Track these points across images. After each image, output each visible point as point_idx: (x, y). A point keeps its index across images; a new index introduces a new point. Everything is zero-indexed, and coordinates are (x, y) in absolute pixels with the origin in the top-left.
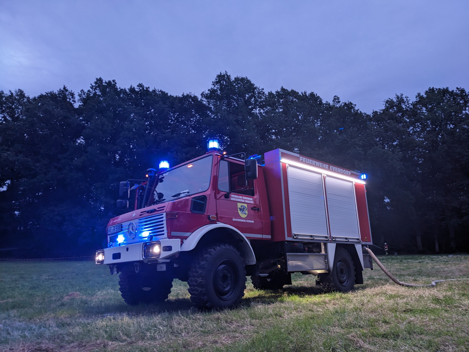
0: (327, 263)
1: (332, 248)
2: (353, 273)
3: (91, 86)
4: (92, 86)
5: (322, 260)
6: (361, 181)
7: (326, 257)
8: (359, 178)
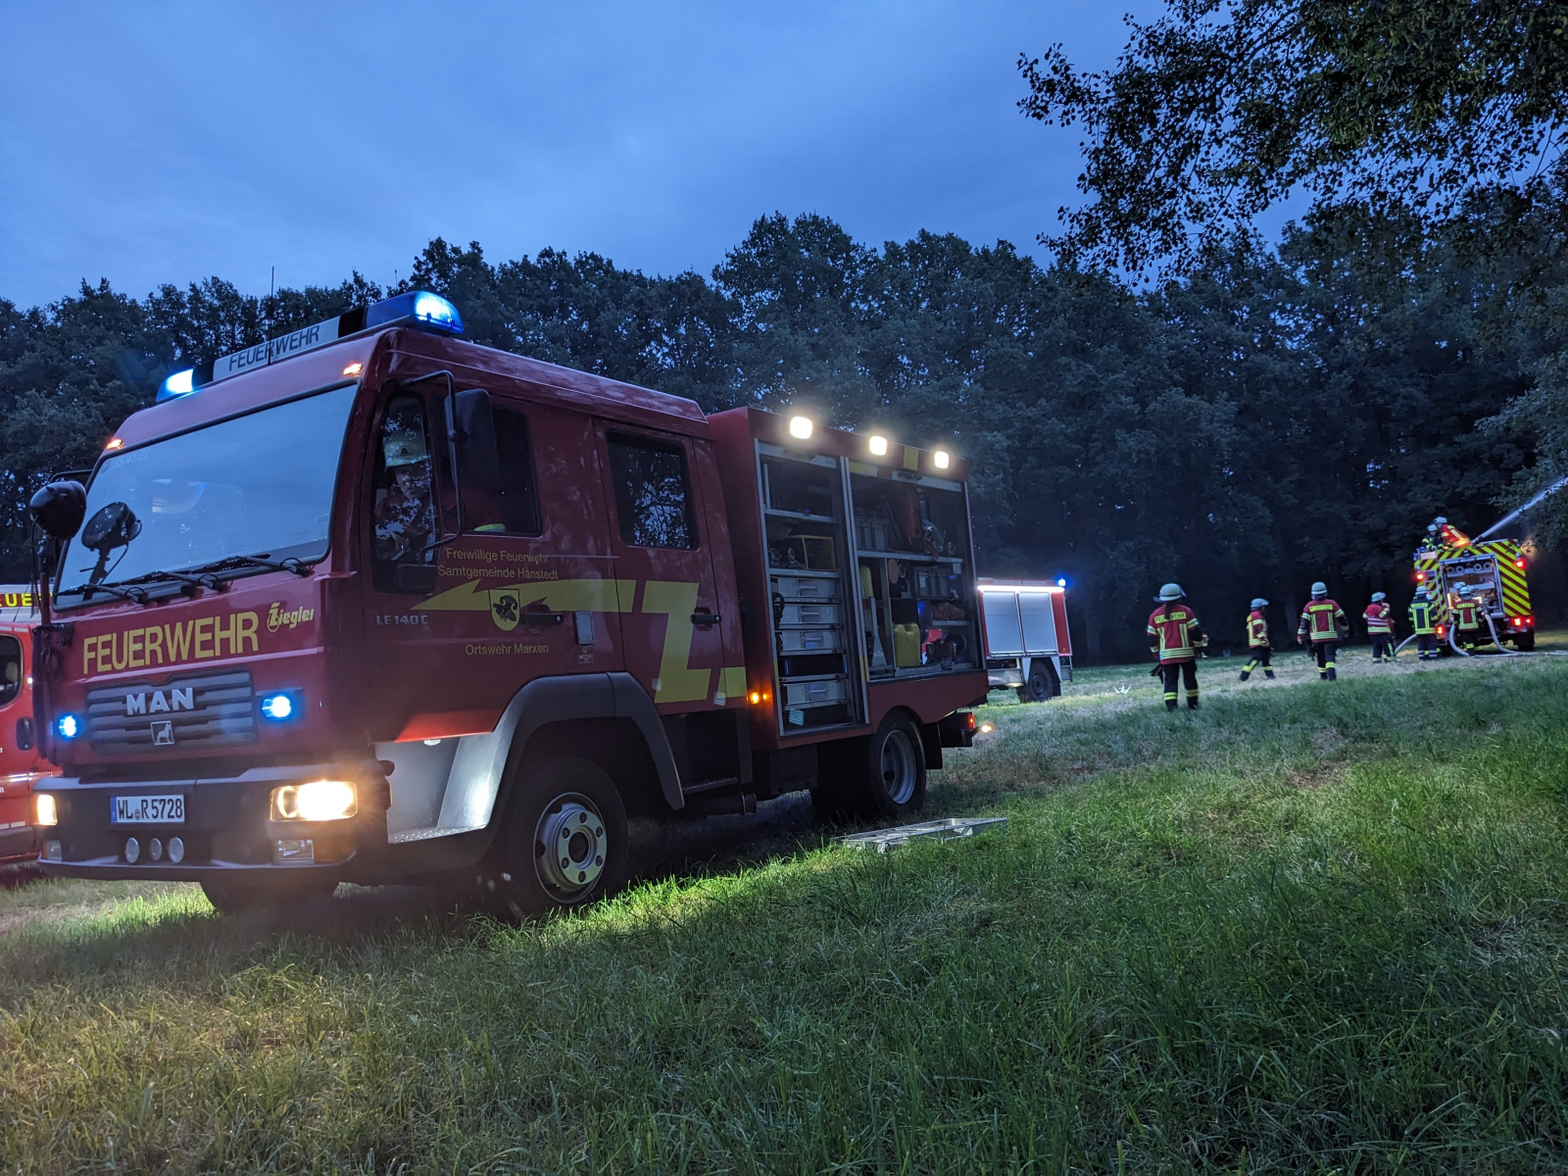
0: (1023, 677)
1: (1027, 662)
2: (1050, 685)
3: (415, 262)
4: (420, 263)
5: (1018, 675)
6: (1059, 588)
7: (1021, 671)
8: (1056, 585)
